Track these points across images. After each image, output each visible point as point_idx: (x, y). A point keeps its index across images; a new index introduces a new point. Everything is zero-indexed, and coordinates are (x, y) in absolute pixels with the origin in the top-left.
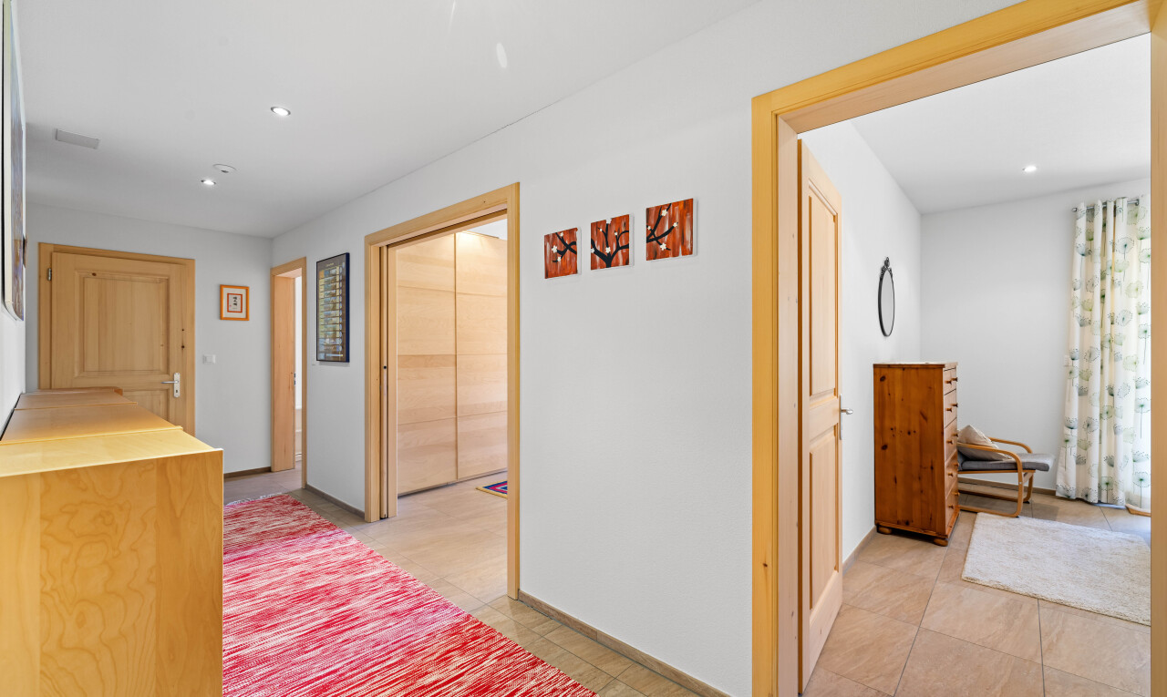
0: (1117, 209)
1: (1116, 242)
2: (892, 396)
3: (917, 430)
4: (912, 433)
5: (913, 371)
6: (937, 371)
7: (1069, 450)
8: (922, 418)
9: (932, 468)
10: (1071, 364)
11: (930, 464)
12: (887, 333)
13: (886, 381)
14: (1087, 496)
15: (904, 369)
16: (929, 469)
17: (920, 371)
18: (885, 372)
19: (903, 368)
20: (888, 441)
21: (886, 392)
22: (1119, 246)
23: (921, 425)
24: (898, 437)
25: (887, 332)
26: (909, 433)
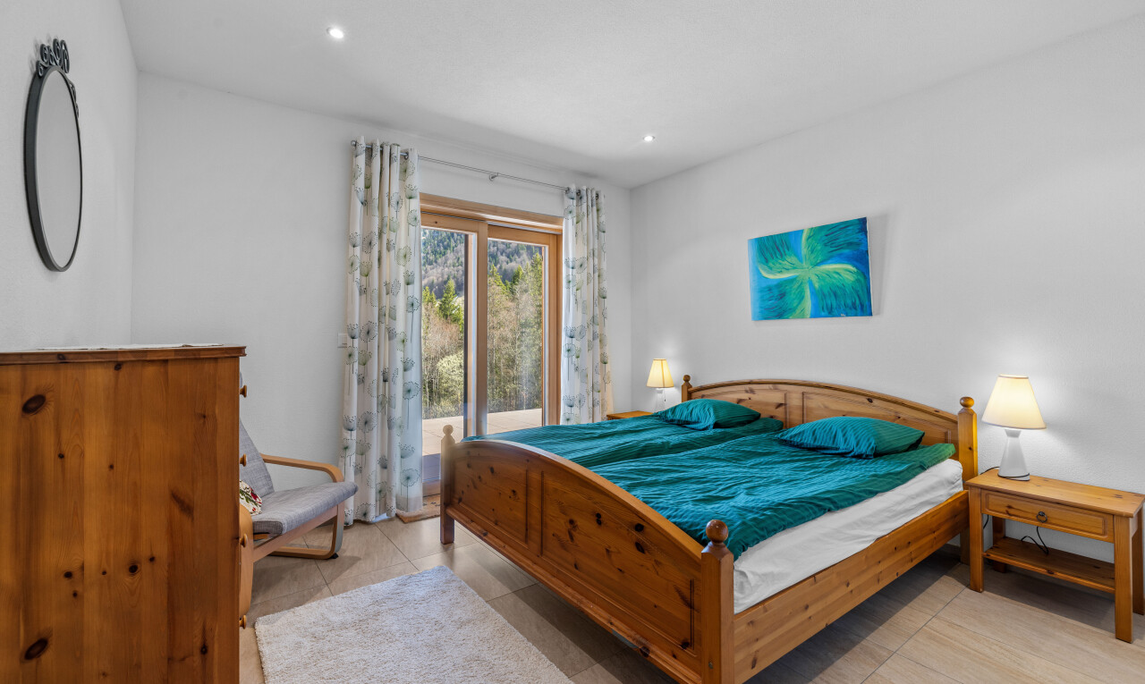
0: (393, 156)
1: (391, 195)
2: (71, 461)
3: (162, 551)
4: (145, 567)
5: (150, 371)
6: (224, 367)
7: (348, 459)
8: (176, 511)
9: (204, 650)
10: (350, 344)
11: (198, 643)
12: (59, 258)
13: (48, 412)
14: (365, 514)
15: (118, 366)
16: (197, 658)
17: (171, 368)
18: (41, 380)
19: (117, 361)
20: (52, 618)
21: (49, 452)
22: (393, 202)
23: (172, 532)
24: (91, 596)
25: (58, 254)
26: (133, 569)
